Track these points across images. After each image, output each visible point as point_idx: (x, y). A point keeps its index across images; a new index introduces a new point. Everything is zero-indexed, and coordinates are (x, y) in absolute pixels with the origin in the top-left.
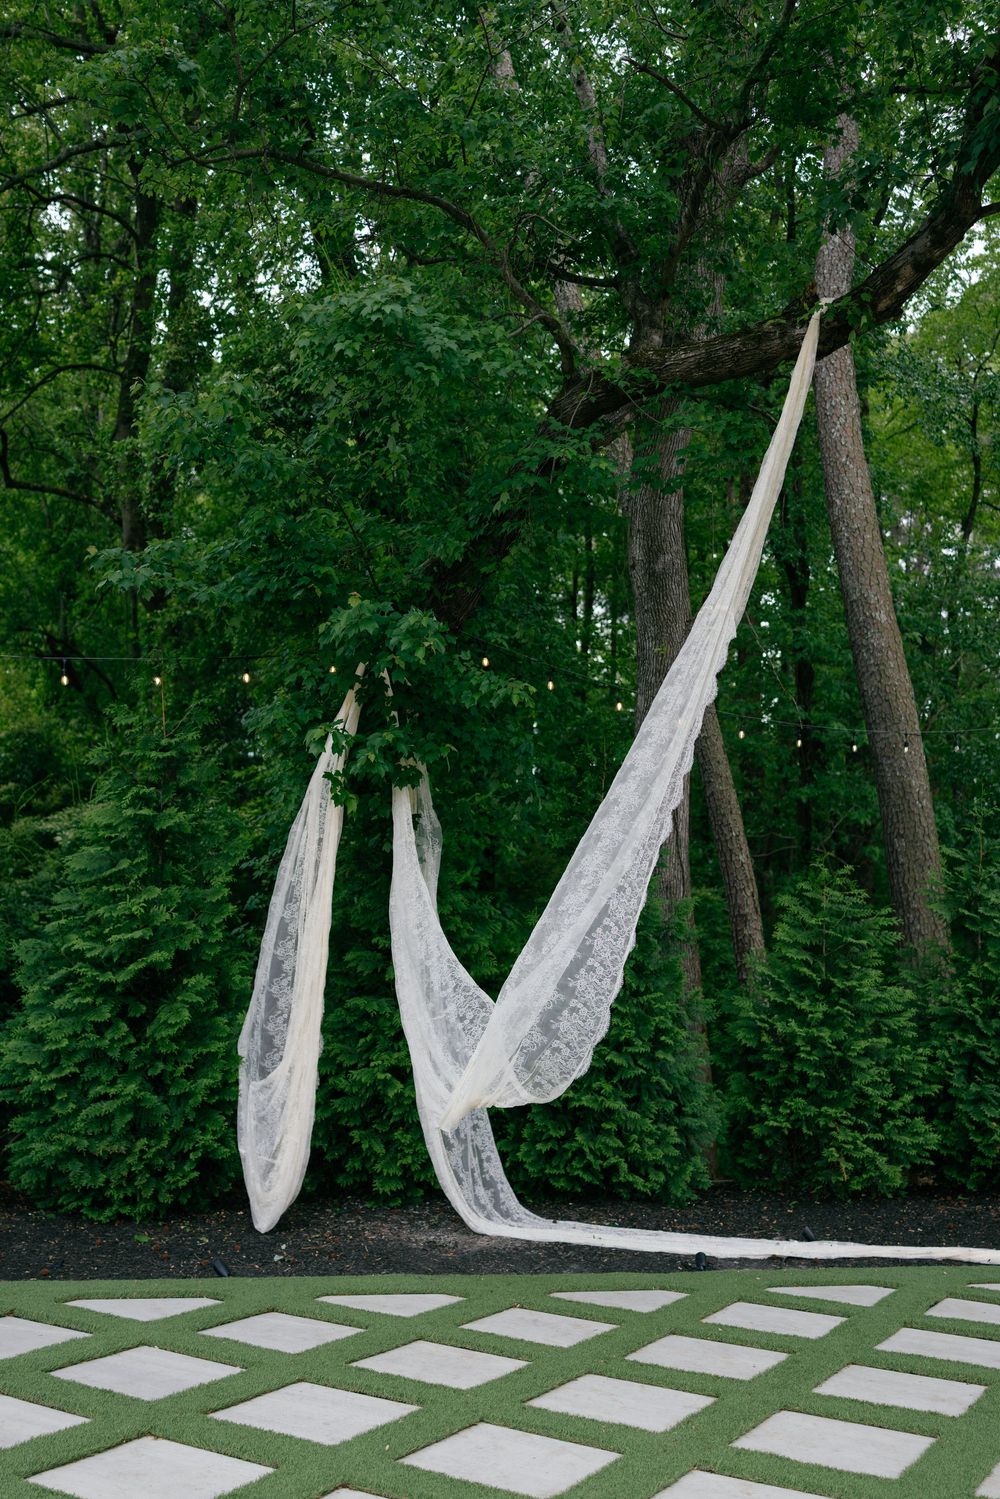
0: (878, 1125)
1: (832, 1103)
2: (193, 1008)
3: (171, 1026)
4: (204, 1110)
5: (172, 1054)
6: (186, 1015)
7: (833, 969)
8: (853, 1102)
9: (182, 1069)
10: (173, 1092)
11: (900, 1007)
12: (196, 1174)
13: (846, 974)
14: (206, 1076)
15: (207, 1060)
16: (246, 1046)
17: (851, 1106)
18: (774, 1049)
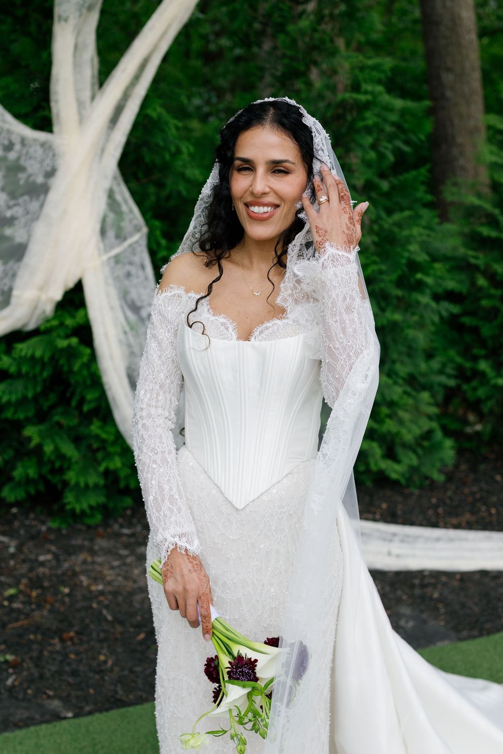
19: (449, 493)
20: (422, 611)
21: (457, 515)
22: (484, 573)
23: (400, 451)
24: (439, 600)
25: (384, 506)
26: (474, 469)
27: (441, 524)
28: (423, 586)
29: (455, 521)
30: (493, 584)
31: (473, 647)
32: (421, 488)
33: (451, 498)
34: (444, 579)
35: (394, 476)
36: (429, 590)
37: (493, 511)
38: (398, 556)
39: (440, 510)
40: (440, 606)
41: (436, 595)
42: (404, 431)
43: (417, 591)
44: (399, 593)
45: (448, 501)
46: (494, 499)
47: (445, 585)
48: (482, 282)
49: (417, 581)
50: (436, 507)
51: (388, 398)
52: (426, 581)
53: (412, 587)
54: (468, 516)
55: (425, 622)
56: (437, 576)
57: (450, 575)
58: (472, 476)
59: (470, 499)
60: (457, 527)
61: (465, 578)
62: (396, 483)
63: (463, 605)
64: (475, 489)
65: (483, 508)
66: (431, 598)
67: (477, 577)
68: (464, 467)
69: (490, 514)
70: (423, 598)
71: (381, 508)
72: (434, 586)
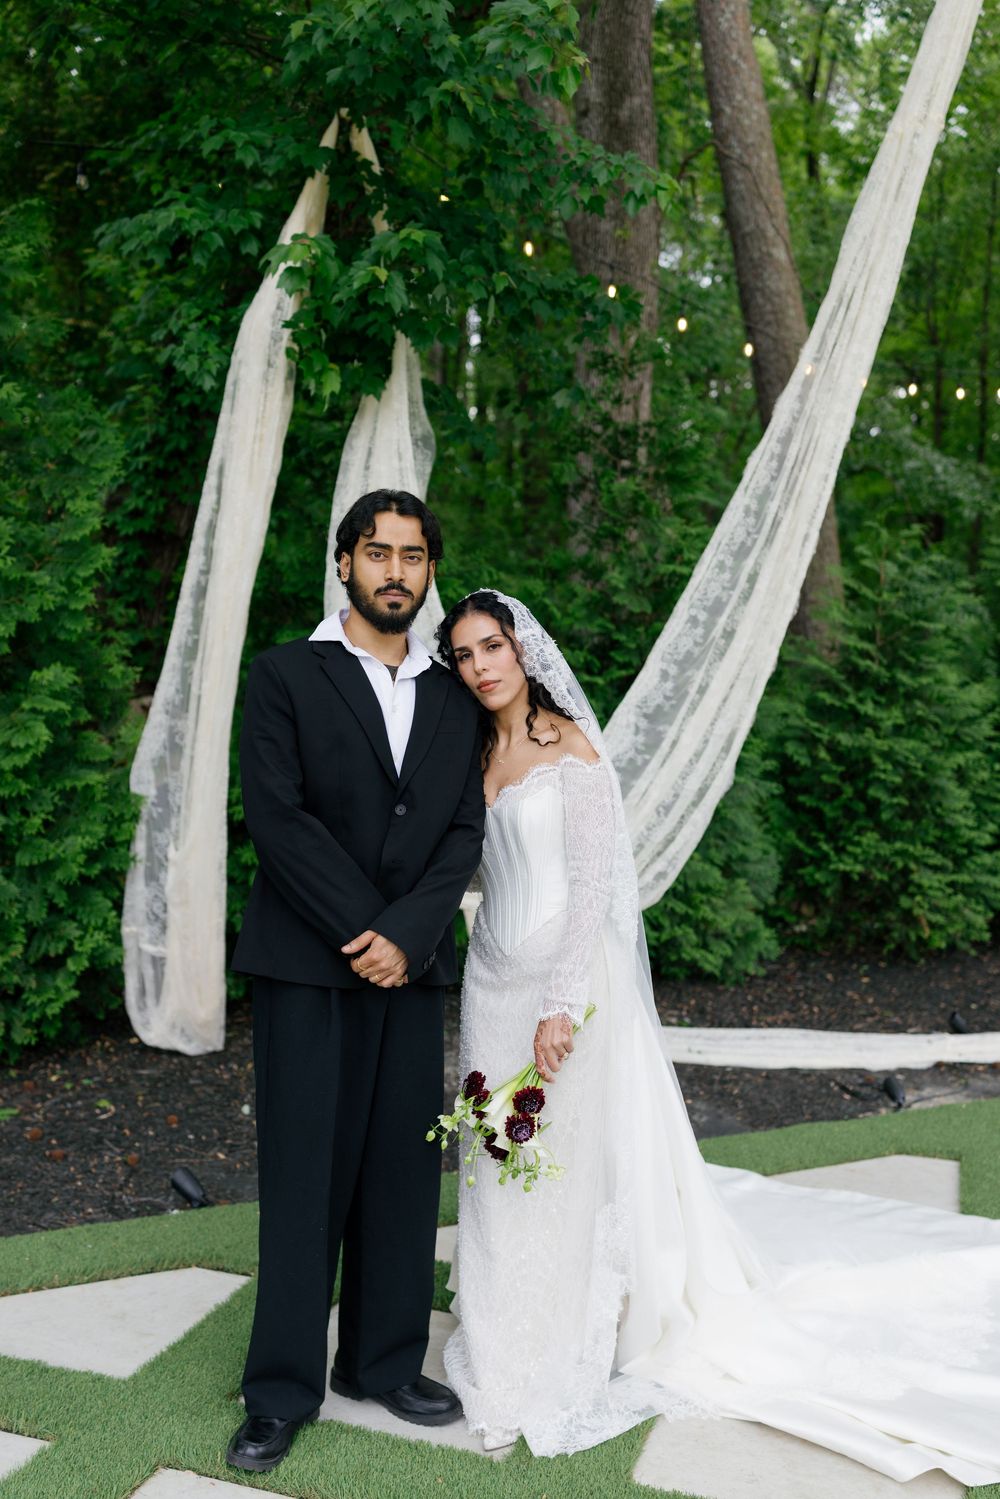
0: (959, 863)
1: (910, 838)
2: (52, 721)
3: (18, 750)
4: (78, 889)
5: (20, 798)
6: (44, 734)
7: (894, 662)
8: (933, 833)
9: (37, 821)
10: (23, 859)
11: (977, 712)
12: (75, 994)
13: (917, 671)
14: (75, 831)
15: (75, 802)
16: (142, 780)
17: (931, 839)
18: (834, 767)
19: (769, 990)
20: (719, 1107)
21: (773, 1014)
22: (794, 1071)
23: (712, 941)
24: (739, 1096)
25: (693, 1002)
26: (803, 967)
27: (754, 1023)
28: (723, 1082)
29: (769, 1019)
30: (801, 1082)
31: (763, 1138)
32: (737, 983)
33: (769, 996)
34: (748, 1076)
35: (708, 968)
36: (729, 1087)
37: (816, 1009)
38: (699, 1052)
39: (755, 1008)
40: (740, 1102)
41: (736, 1091)
42: (719, 919)
43: (716, 1087)
44: (696, 1088)
45: (766, 999)
46: (819, 997)
47: (748, 1081)
48: (823, 754)
49: (717, 1077)
50: (752, 1004)
51: (703, 883)
52: (728, 1077)
53: (712, 1082)
54: (786, 1014)
55: (720, 1117)
56: (740, 1073)
57: (755, 1072)
58: (799, 974)
59: (792, 997)
60: (770, 1025)
61: (771, 1075)
62: (711, 977)
63: (764, 1102)
64: (801, 987)
65: (805, 1007)
66: (731, 1094)
67: (785, 1075)
68: (792, 965)
69: (812, 1012)
70: (721, 1094)
71: (688, 1004)
72: (736, 1083)
